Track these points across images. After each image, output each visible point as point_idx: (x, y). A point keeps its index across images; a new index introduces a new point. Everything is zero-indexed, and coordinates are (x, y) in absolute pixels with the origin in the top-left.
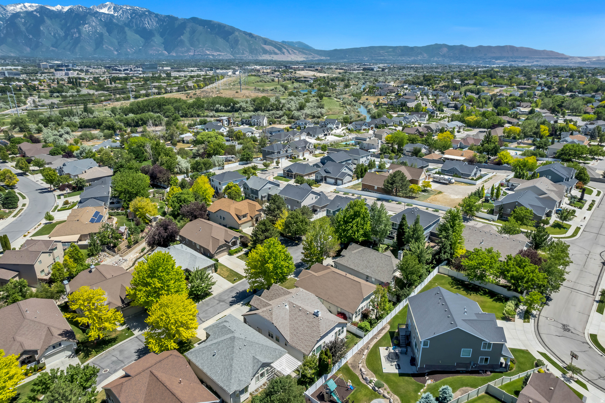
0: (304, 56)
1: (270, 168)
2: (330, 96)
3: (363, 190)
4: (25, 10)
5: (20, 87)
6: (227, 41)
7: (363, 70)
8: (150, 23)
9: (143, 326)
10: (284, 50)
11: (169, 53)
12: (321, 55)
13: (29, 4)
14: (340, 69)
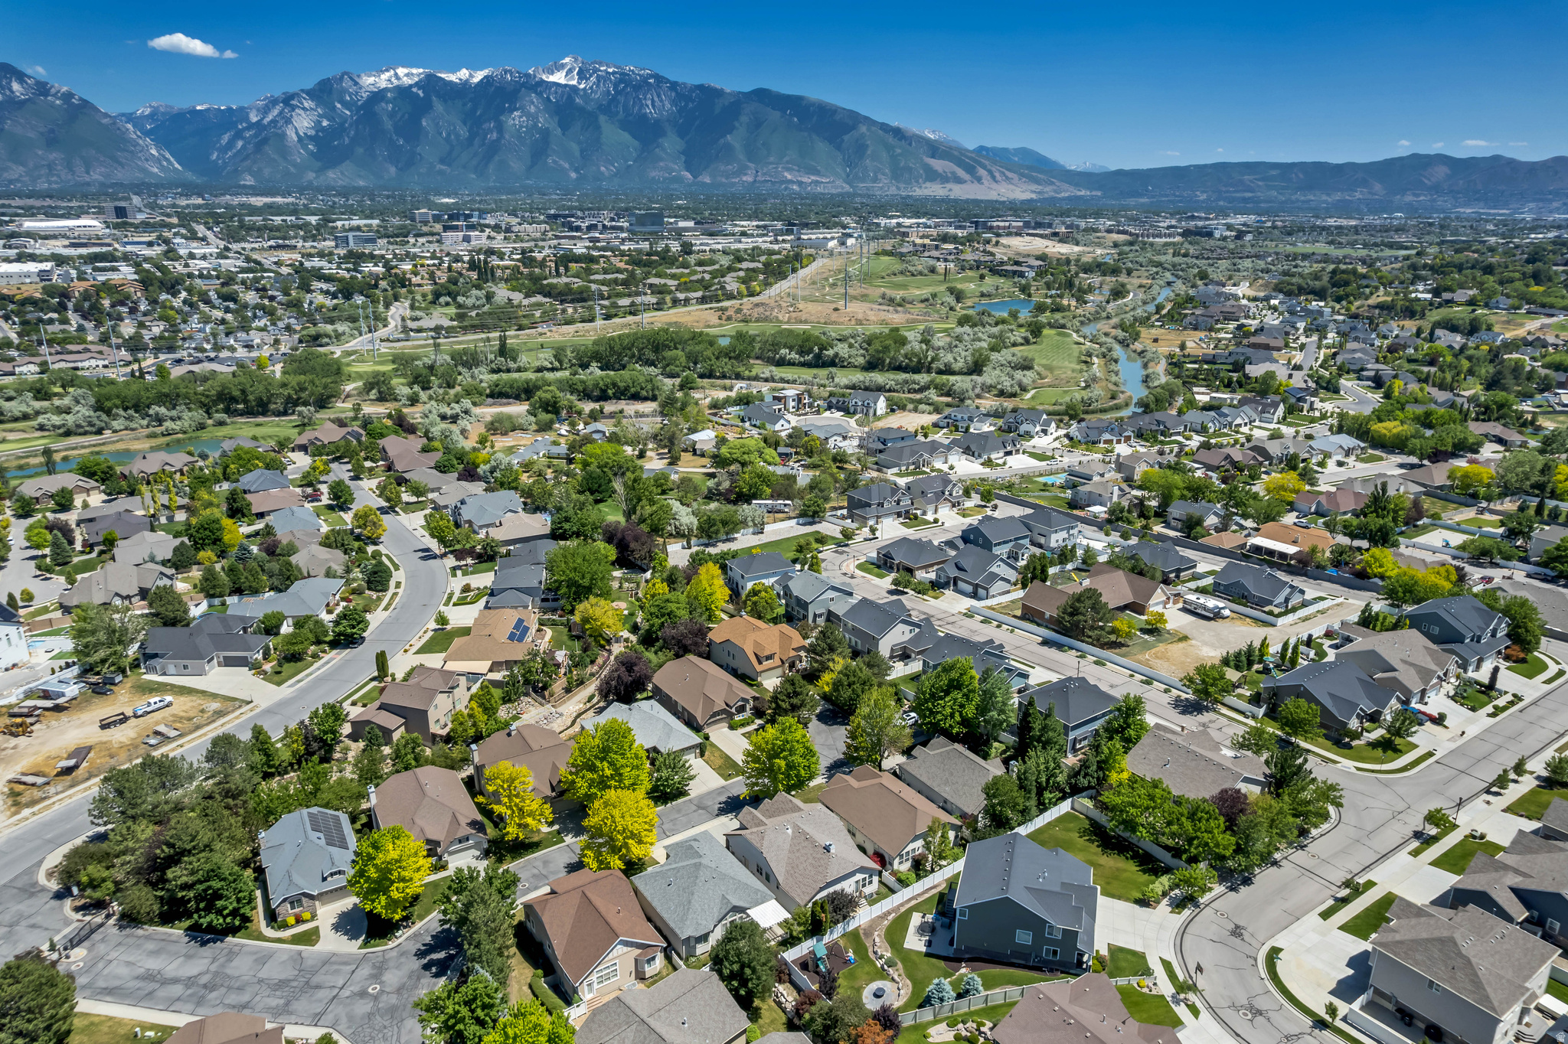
0: (1034, 187)
1: (858, 539)
2: (1063, 326)
3: (1022, 618)
4: (396, 82)
5: (377, 278)
6: (839, 148)
7: (1183, 235)
8: (658, 103)
9: (579, 831)
10: (982, 172)
11: (695, 177)
12: (1077, 185)
13: (406, 71)
14: (1119, 232)
